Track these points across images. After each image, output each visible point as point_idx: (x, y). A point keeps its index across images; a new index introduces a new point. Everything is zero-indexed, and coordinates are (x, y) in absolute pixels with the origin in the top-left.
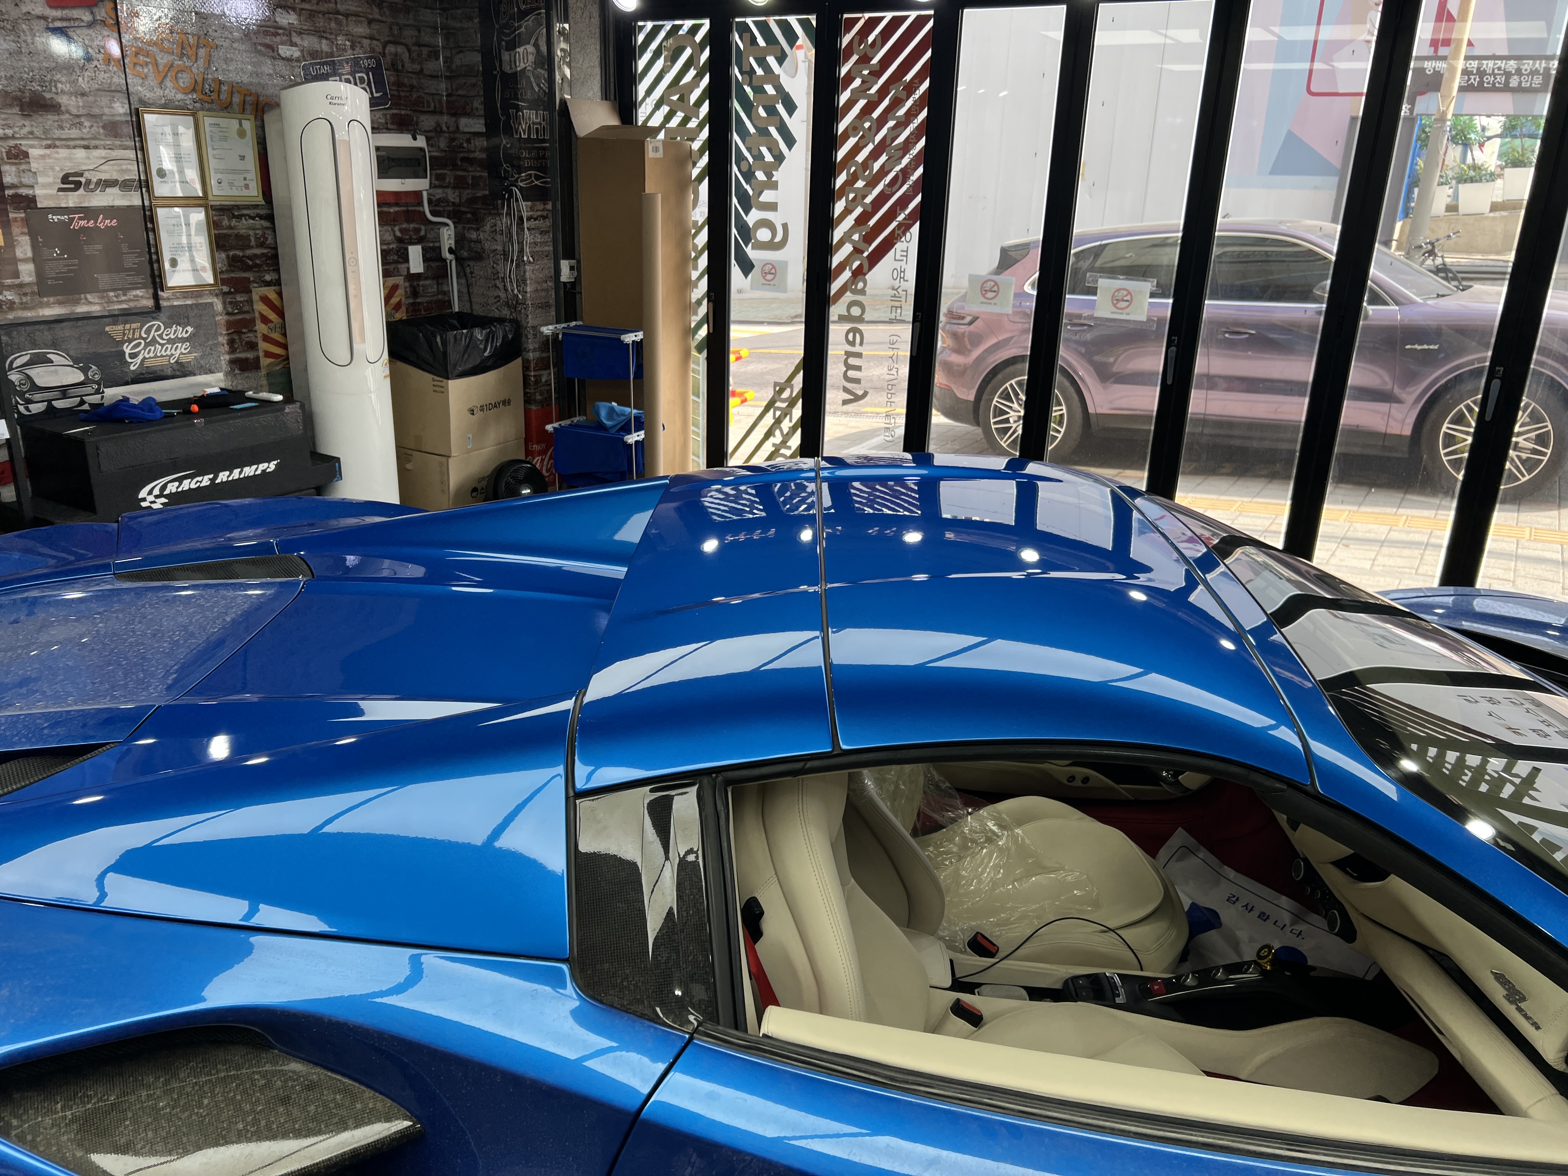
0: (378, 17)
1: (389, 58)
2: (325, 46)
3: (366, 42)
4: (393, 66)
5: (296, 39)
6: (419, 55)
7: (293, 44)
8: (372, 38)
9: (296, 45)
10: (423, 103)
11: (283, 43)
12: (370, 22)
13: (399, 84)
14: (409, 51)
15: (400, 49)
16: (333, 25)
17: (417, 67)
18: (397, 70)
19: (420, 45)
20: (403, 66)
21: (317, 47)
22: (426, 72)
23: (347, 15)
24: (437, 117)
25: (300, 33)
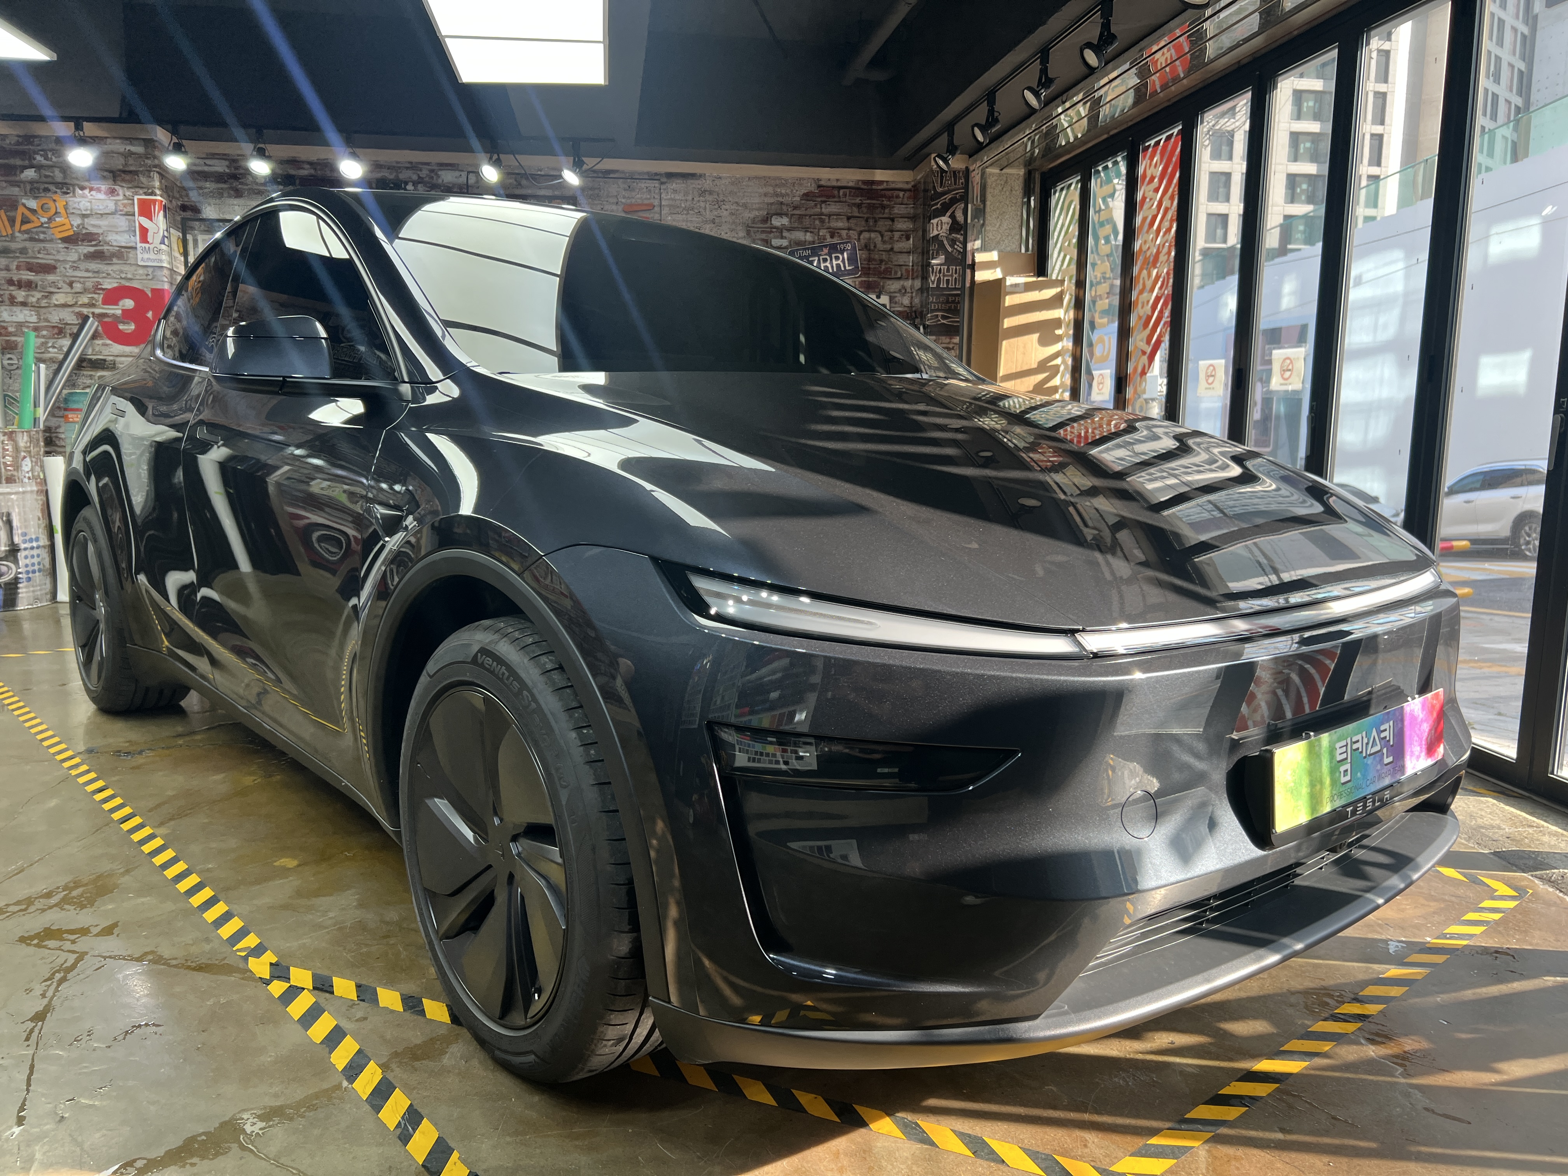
0: (858, 215)
1: (863, 242)
2: (809, 237)
3: (844, 233)
4: (866, 247)
5: (785, 234)
6: (891, 238)
7: (782, 237)
8: (849, 229)
9: (786, 238)
10: (891, 272)
11: (775, 238)
12: (849, 218)
13: (870, 260)
14: (882, 236)
15: (873, 235)
16: (817, 222)
17: (888, 247)
18: (869, 250)
19: (892, 231)
20: (875, 247)
21: (803, 238)
22: (895, 250)
23: (829, 216)
24: (902, 282)
25: (789, 230)
